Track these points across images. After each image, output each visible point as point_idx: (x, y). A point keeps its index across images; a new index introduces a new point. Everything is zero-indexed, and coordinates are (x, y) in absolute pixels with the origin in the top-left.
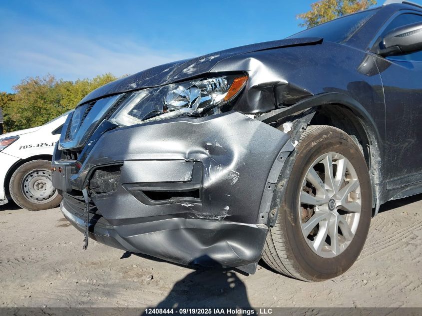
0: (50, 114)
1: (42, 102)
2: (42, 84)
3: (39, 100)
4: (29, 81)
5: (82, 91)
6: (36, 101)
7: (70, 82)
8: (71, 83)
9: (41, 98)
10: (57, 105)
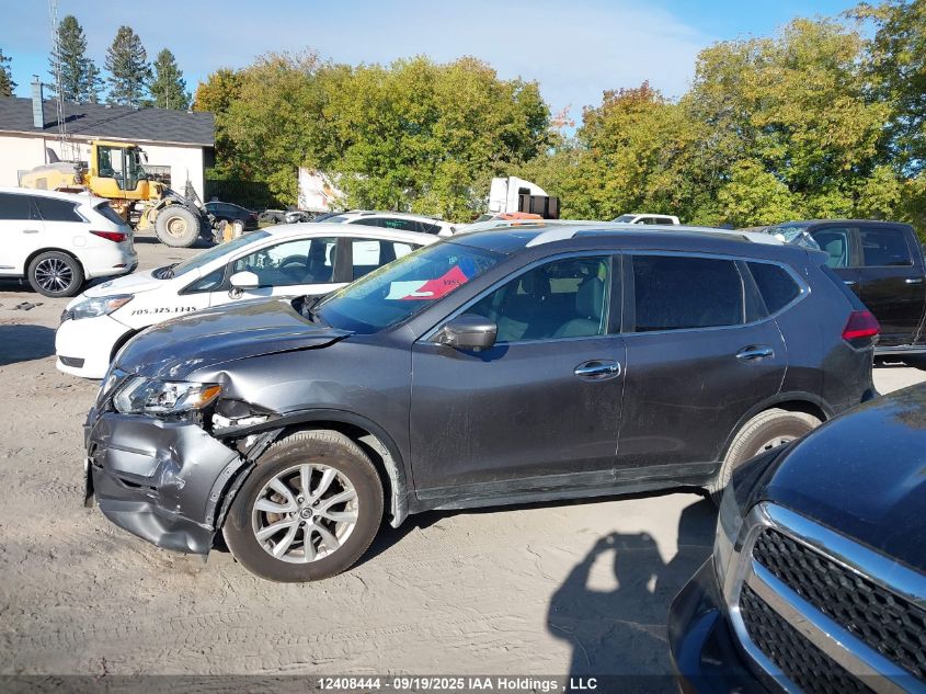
0: (300, 133)
1: (289, 106)
2: (292, 68)
3: (284, 103)
4: (269, 60)
5: (366, 92)
6: (278, 105)
7: (345, 68)
8: (347, 70)
9: (288, 97)
10: (316, 115)
